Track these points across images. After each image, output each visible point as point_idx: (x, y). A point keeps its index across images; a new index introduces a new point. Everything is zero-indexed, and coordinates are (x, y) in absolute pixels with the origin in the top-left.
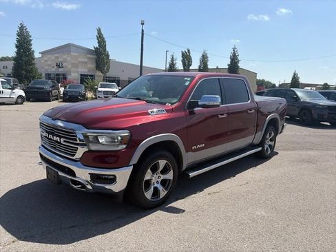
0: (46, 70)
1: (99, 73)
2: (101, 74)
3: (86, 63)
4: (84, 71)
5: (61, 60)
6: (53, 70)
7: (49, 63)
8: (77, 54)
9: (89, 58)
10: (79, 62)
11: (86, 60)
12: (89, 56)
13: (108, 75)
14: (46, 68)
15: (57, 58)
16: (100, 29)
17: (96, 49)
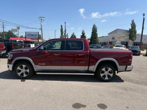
0: (109, 40)
1: (130, 41)
2: (131, 41)
3: (125, 36)
4: (123, 40)
5: (114, 36)
6: (111, 40)
7: (110, 37)
8: (120, 33)
9: (126, 34)
10: (121, 36)
11: (125, 35)
12: (126, 33)
13: (135, 41)
14: (109, 39)
15: (113, 35)
16: (133, 20)
17: (130, 29)
